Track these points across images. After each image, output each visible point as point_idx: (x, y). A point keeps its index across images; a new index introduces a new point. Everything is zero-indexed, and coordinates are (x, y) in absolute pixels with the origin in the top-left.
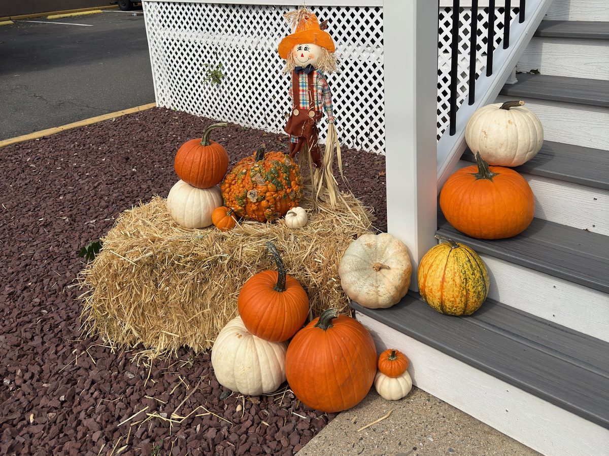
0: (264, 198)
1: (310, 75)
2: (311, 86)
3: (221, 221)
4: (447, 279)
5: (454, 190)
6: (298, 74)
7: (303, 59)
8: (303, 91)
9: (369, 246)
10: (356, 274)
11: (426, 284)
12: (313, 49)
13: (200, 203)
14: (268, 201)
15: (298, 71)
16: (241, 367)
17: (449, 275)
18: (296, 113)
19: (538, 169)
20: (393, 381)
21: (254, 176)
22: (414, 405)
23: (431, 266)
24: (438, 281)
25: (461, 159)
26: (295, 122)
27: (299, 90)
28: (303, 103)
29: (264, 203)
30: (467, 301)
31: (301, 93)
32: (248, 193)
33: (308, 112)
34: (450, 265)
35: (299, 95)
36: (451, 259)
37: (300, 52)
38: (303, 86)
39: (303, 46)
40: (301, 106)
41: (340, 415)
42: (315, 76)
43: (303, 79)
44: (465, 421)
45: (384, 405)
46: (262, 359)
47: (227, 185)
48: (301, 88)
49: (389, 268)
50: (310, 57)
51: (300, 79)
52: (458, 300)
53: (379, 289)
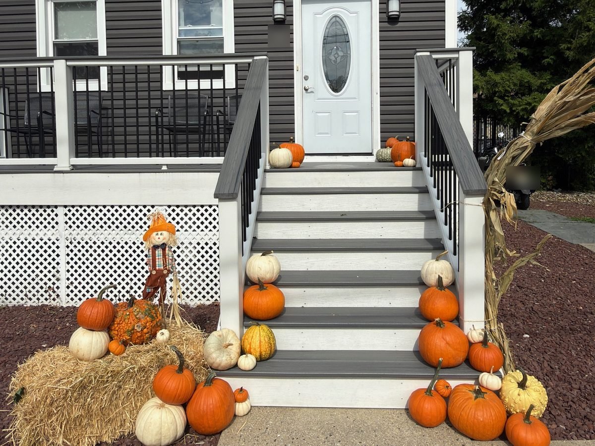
0: (145, 328)
1: (164, 250)
2: (164, 255)
3: (118, 349)
4: (262, 341)
5: (253, 298)
6: (155, 250)
7: (159, 240)
8: (159, 259)
9: (220, 336)
10: (218, 352)
11: (252, 347)
12: (165, 233)
13: (102, 340)
14: (148, 328)
15: (155, 247)
16: (167, 425)
17: (262, 339)
18: (154, 272)
19: (279, 282)
20: (244, 403)
21: (137, 315)
22: (255, 413)
23: (253, 337)
24: (258, 343)
25: (245, 285)
26: (153, 278)
27: (156, 259)
28: (159, 266)
29: (145, 330)
30: (271, 349)
31: (157, 260)
32: (136, 326)
33: (163, 271)
34: (261, 333)
35: (156, 262)
36: (261, 331)
37: (157, 237)
38: (158, 256)
39: (160, 233)
40: (157, 268)
41: (223, 433)
42: (167, 249)
43: (159, 252)
44: (280, 410)
45: (241, 419)
46: (177, 417)
47: (116, 325)
48: (157, 258)
49: (232, 345)
50: (164, 239)
51: (157, 252)
52: (268, 350)
53: (231, 356)
